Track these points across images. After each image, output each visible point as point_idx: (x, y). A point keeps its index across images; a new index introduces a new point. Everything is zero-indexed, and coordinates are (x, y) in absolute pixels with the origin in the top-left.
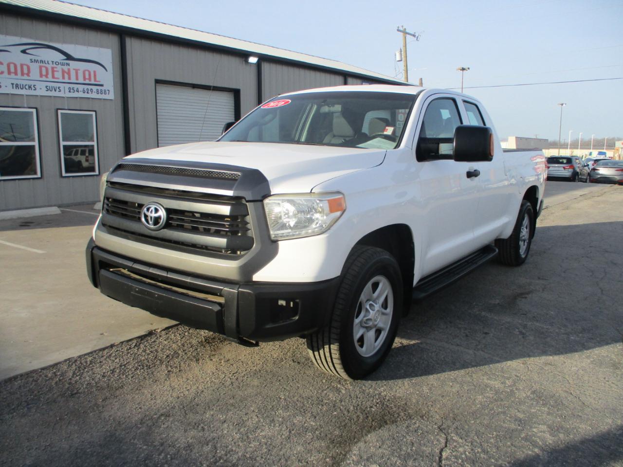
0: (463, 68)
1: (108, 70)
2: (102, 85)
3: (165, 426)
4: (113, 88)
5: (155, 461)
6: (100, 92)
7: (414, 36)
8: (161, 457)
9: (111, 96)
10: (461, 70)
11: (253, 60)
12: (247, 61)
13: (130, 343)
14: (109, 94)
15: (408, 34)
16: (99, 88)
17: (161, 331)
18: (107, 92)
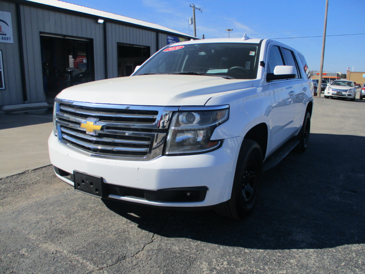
0: (229, 29)
1: (9, 25)
2: (5, 35)
3: (26, 214)
4: (12, 36)
5: (17, 229)
6: (4, 38)
7: (200, 10)
8: (21, 227)
9: (11, 41)
10: (228, 30)
11: (101, 21)
12: (97, 22)
13: (13, 177)
14: (10, 40)
15: (196, 8)
16: (4, 36)
17: (32, 171)
18: (9, 39)
